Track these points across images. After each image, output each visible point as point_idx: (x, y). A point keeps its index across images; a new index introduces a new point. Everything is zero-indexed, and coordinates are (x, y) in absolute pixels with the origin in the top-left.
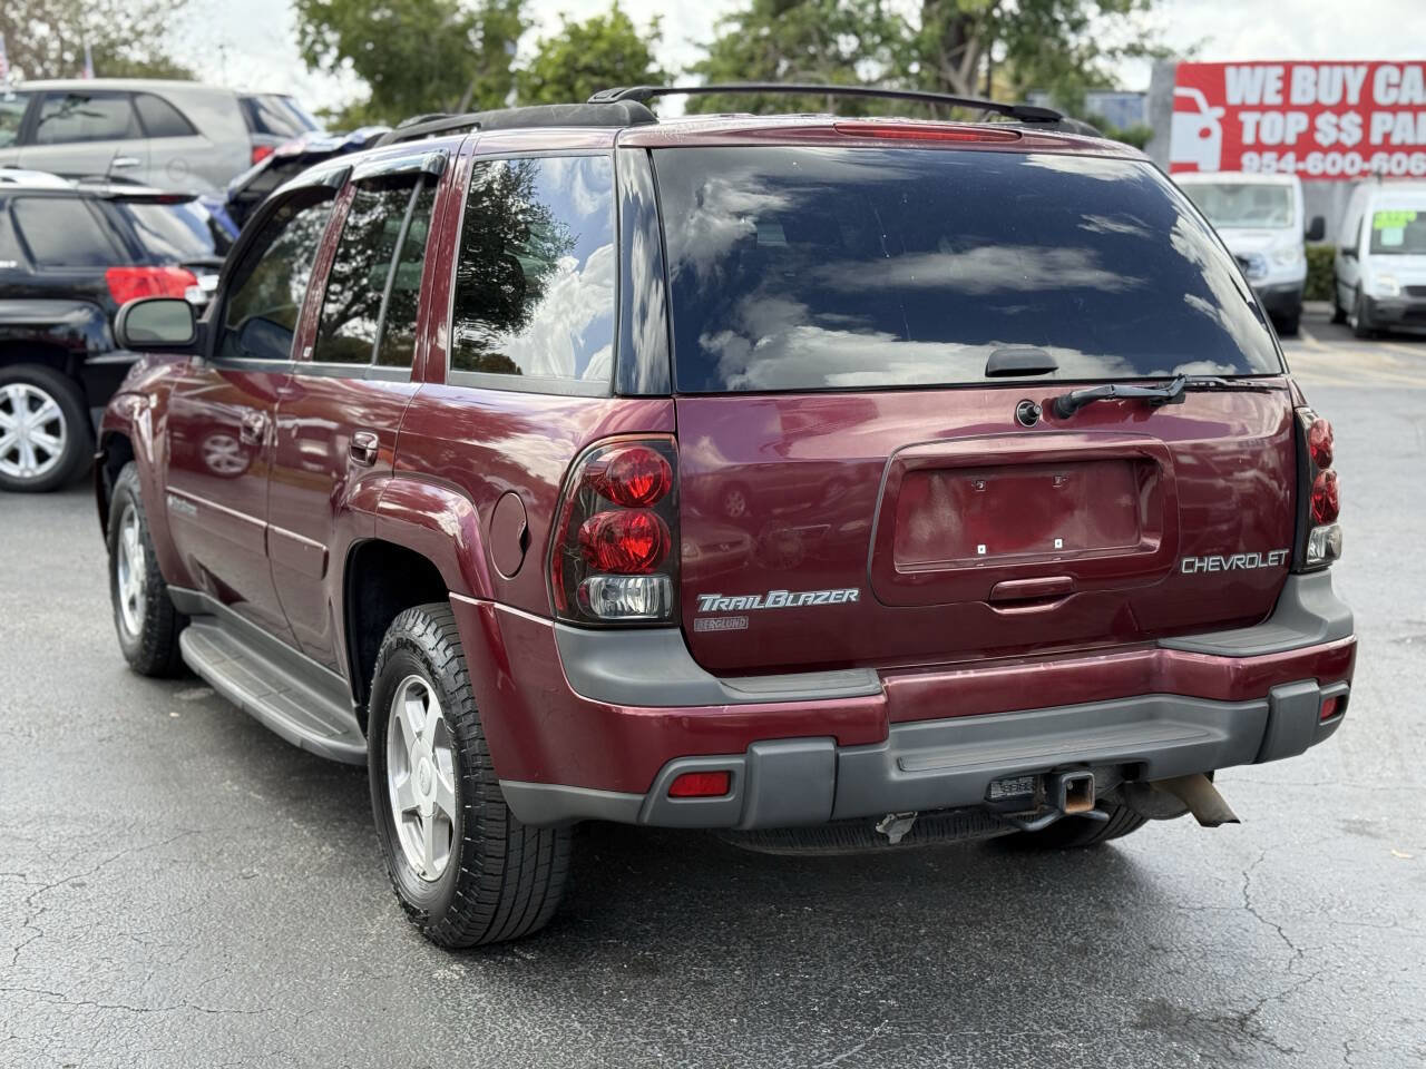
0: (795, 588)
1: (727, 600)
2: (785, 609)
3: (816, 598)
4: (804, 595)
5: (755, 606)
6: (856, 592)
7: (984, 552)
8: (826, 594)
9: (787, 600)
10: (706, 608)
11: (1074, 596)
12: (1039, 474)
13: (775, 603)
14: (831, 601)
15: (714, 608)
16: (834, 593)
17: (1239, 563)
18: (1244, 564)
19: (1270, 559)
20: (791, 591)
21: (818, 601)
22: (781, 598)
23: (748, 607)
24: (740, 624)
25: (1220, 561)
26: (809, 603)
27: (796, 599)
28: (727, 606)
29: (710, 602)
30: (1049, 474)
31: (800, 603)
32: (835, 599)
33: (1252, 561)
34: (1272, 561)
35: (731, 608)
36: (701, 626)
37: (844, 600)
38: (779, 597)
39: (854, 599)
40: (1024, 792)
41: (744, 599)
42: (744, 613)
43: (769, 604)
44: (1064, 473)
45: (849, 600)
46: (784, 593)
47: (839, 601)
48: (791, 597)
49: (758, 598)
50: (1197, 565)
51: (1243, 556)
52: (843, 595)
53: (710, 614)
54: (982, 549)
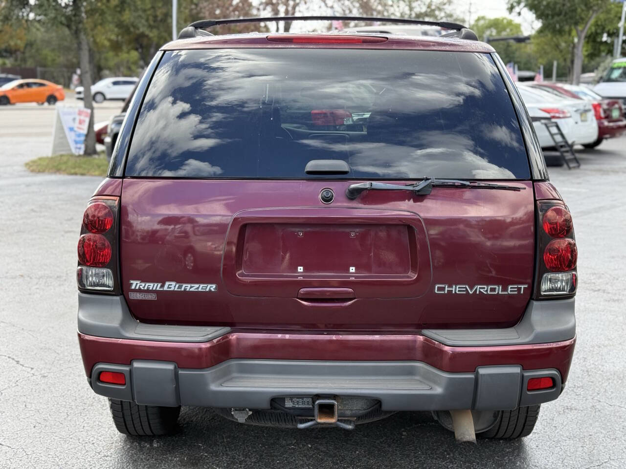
0: (180, 281)
1: (143, 284)
2: (173, 291)
3: (191, 287)
4: (184, 285)
5: (158, 289)
6: (214, 286)
7: (302, 270)
8: (197, 286)
9: (175, 287)
10: (133, 287)
11: (356, 300)
12: (341, 230)
13: (168, 288)
14: (200, 290)
15: (137, 288)
16: (202, 286)
17: (482, 290)
18: (487, 291)
19: (509, 290)
20: (178, 282)
21: (192, 289)
22: (171, 286)
23: (154, 289)
24: (152, 297)
25: (466, 288)
26: (188, 290)
27: (180, 287)
28: (144, 287)
29: (135, 284)
30: (347, 230)
31: (183, 289)
32: (202, 289)
33: (493, 290)
34: (511, 291)
35: (146, 288)
36: (133, 296)
37: (207, 290)
38: (171, 285)
39: (213, 290)
40: (307, 406)
41: (152, 285)
42: (153, 291)
43: (166, 288)
44: (358, 230)
45: (210, 291)
46: (173, 283)
47: (204, 290)
48: (177, 286)
49: (159, 285)
50: (446, 289)
51: (486, 287)
52: (207, 287)
53: (135, 291)
54: (300, 269)
